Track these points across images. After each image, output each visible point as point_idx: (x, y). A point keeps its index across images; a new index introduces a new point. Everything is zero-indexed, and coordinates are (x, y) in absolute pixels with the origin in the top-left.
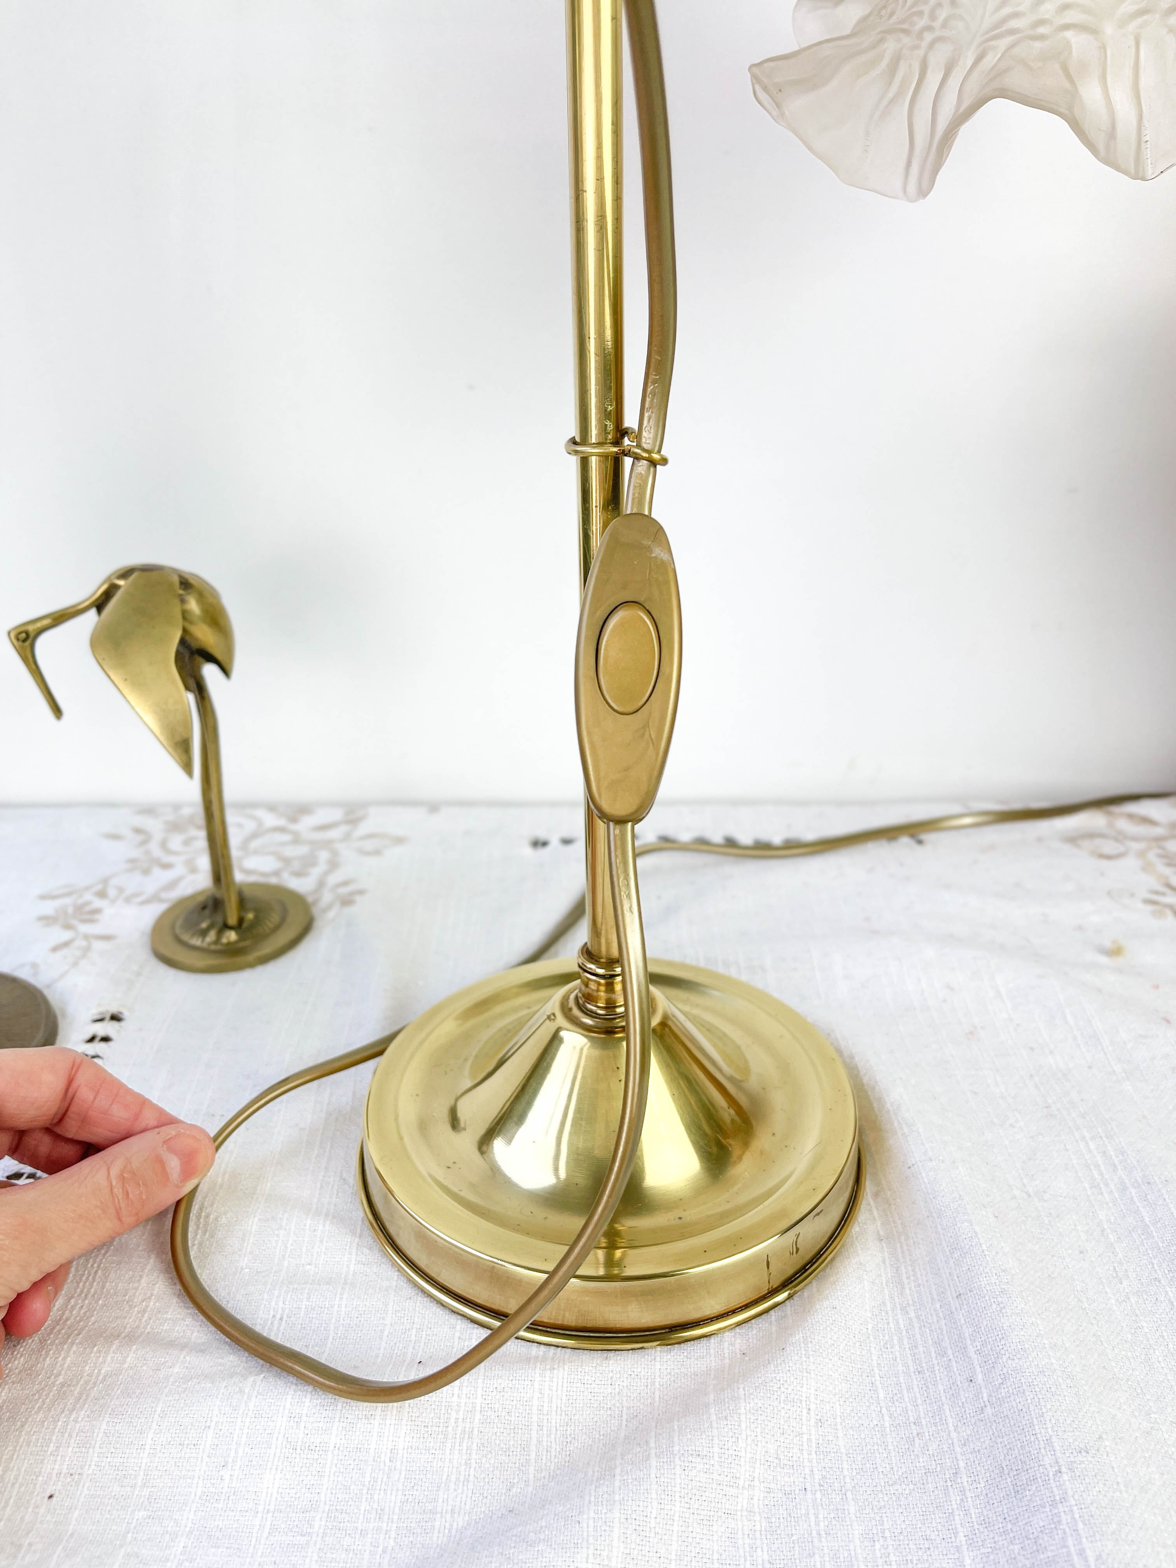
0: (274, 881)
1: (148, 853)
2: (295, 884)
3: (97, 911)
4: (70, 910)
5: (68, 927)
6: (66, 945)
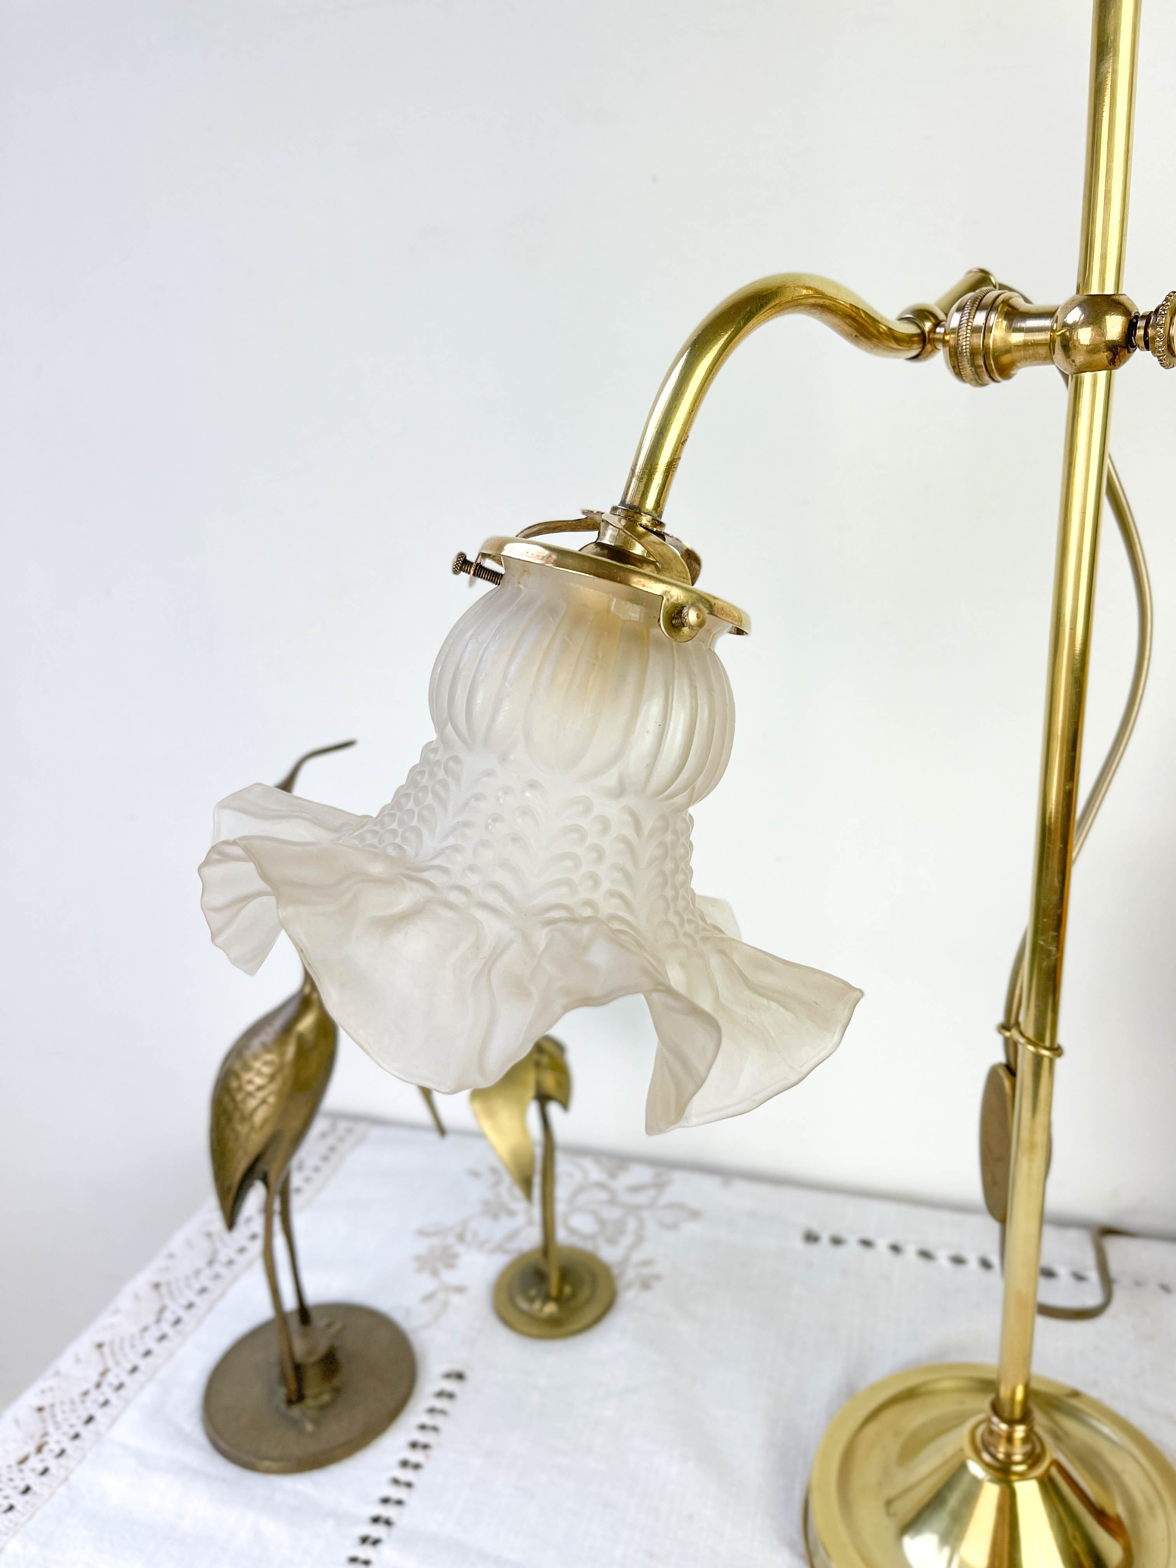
2: (604, 1253)
3: (456, 1256)
4: (437, 1252)
5: (435, 1273)
6: (432, 1296)
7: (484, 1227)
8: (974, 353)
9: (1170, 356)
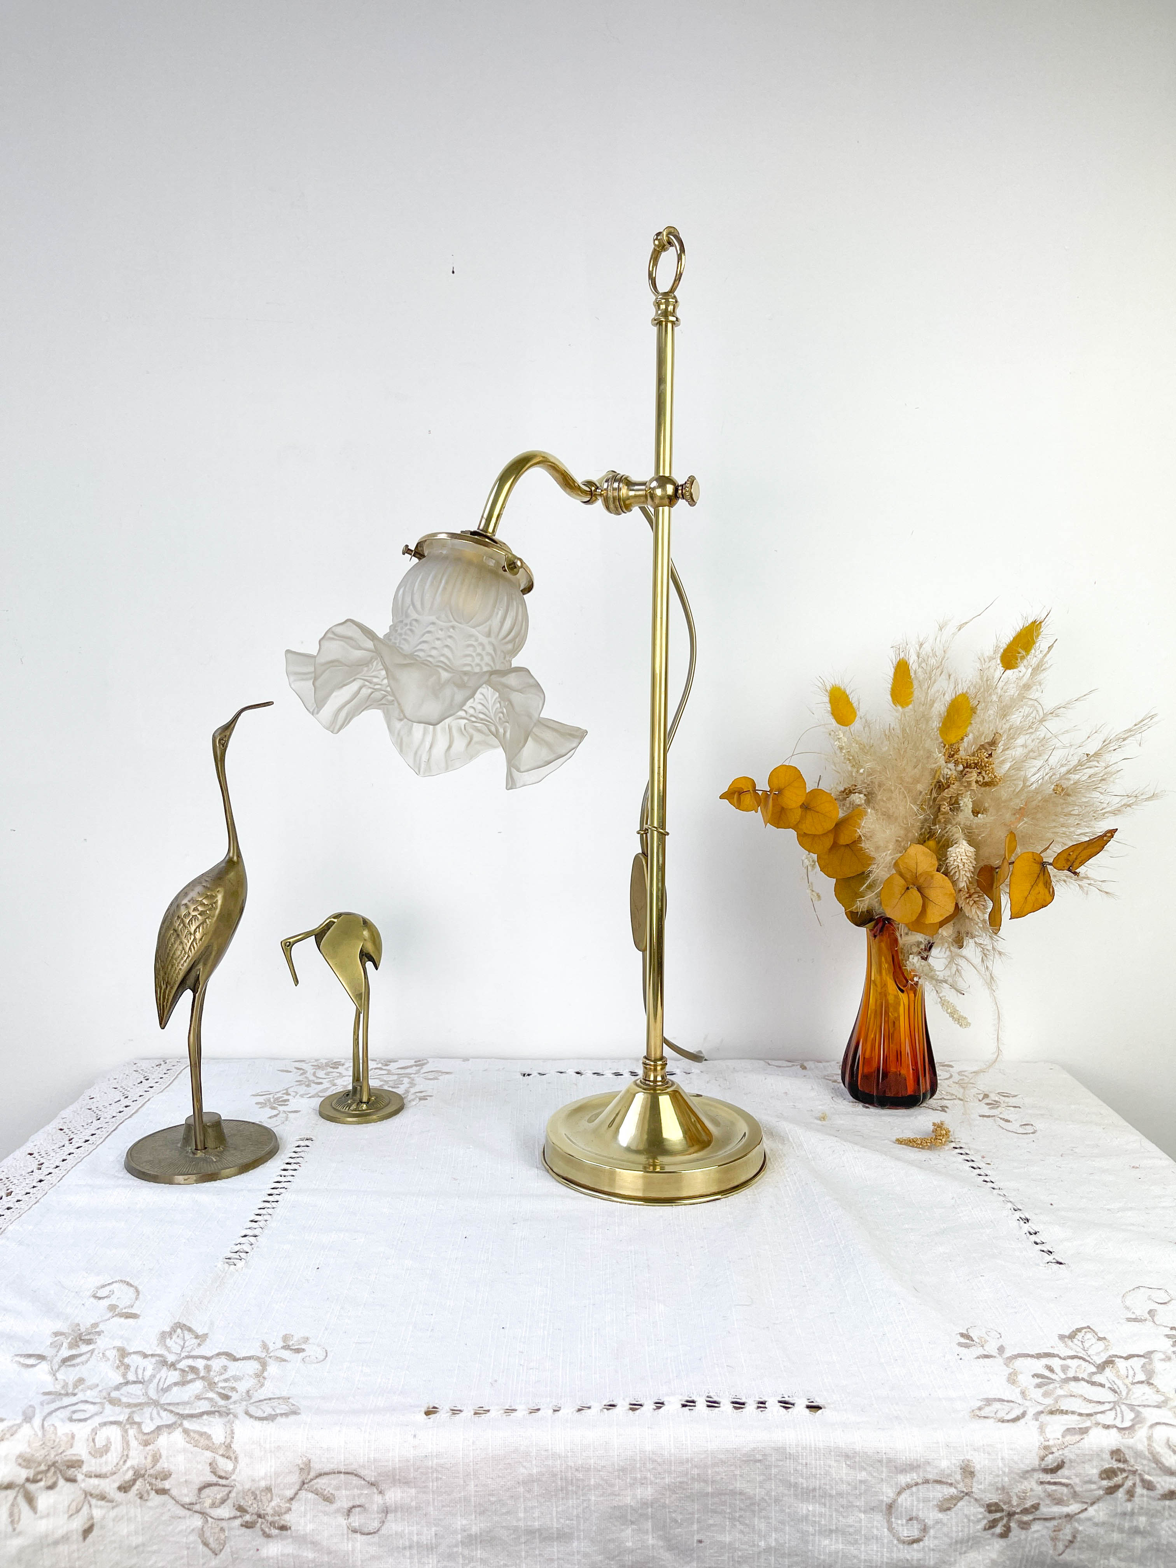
1: (307, 1077)
3: (288, 1100)
4: (272, 1100)
5: (273, 1108)
6: (276, 1116)
7: (302, 1089)
8: (614, 498)
9: (692, 502)
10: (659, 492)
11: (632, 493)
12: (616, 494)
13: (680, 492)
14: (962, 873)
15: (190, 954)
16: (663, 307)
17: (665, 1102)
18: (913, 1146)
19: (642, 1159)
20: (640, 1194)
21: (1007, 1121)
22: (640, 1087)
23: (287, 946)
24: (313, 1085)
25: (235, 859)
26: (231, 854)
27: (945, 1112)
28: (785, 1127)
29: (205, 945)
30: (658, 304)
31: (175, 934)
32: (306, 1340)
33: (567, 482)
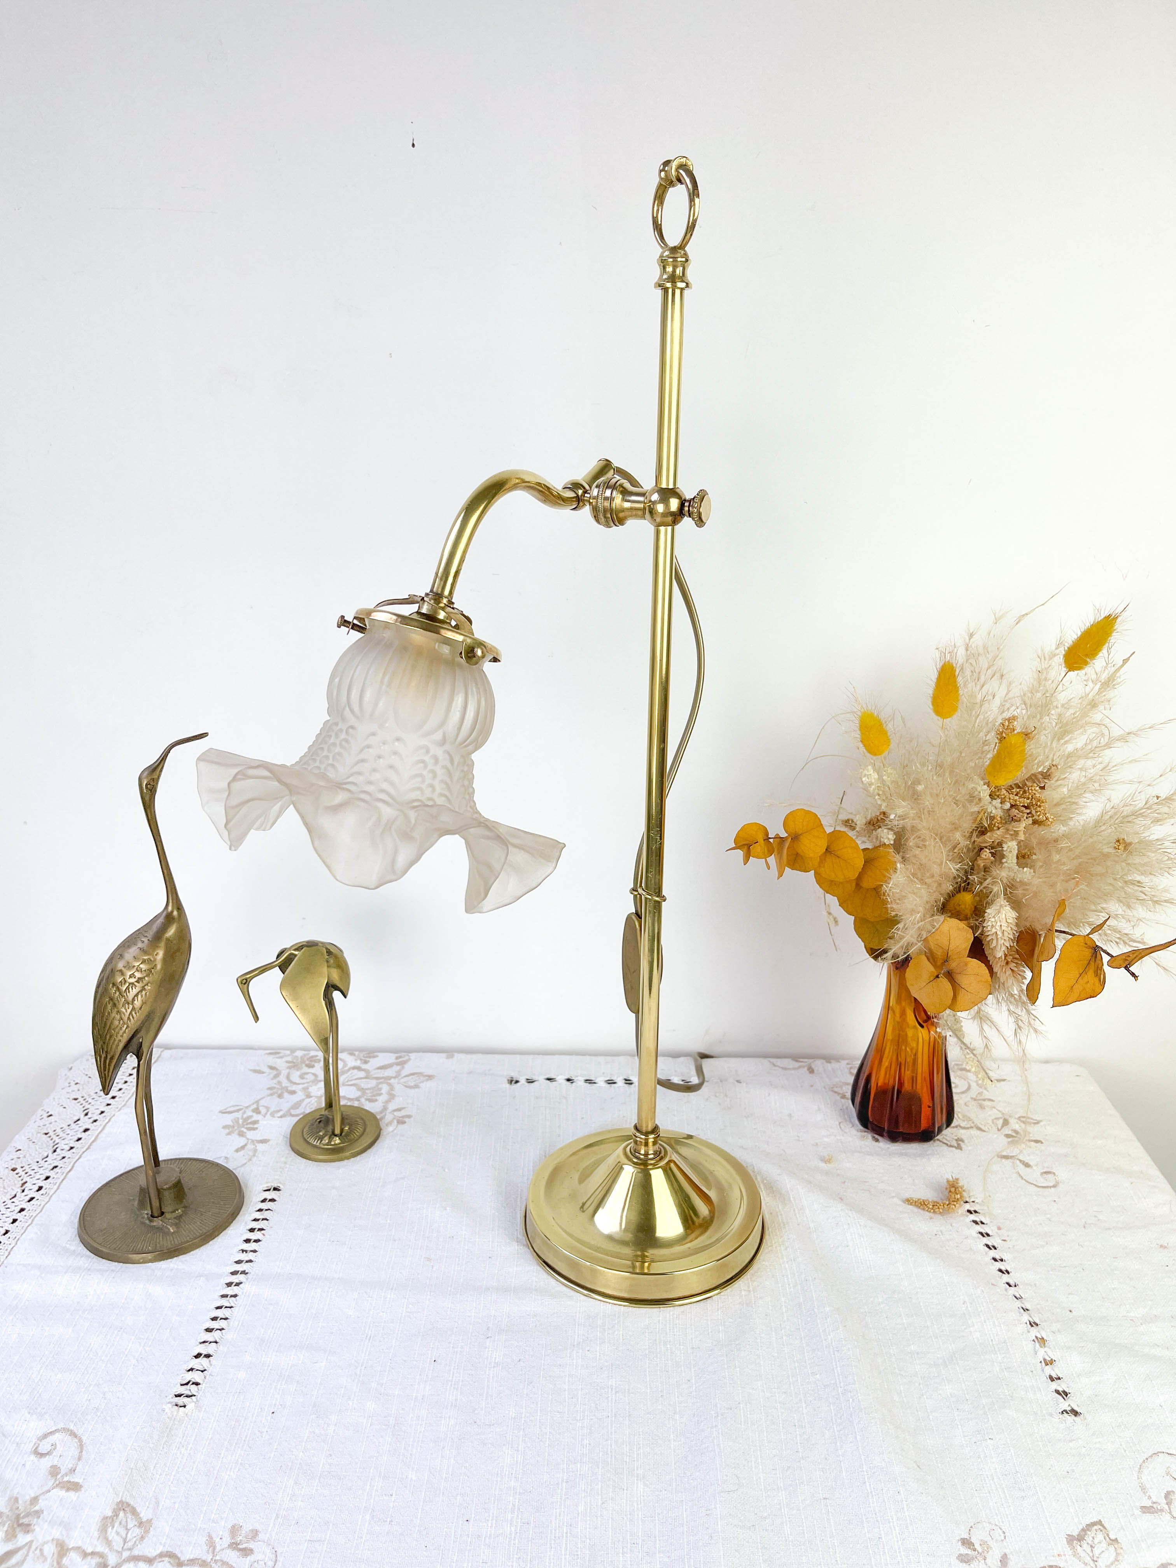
0: (356, 1104)
1: (279, 1083)
2: (368, 1106)
3: (256, 1122)
4: (240, 1122)
5: (241, 1134)
6: (243, 1147)
7: (273, 1103)
8: (605, 511)
9: (700, 522)
10: (660, 508)
11: (627, 505)
12: (607, 504)
13: (686, 509)
14: (1001, 942)
15: (130, 1025)
16: (669, 269)
17: (658, 1177)
18: (924, 1209)
19: (628, 1251)
20: (626, 1295)
21: (1027, 1165)
22: (630, 1160)
23: (244, 982)
24: (286, 1095)
25: (175, 913)
26: (170, 908)
27: (961, 1149)
28: (787, 1182)
29: (145, 1013)
30: (663, 262)
31: (111, 1003)
32: (255, 1534)
33: (545, 493)
